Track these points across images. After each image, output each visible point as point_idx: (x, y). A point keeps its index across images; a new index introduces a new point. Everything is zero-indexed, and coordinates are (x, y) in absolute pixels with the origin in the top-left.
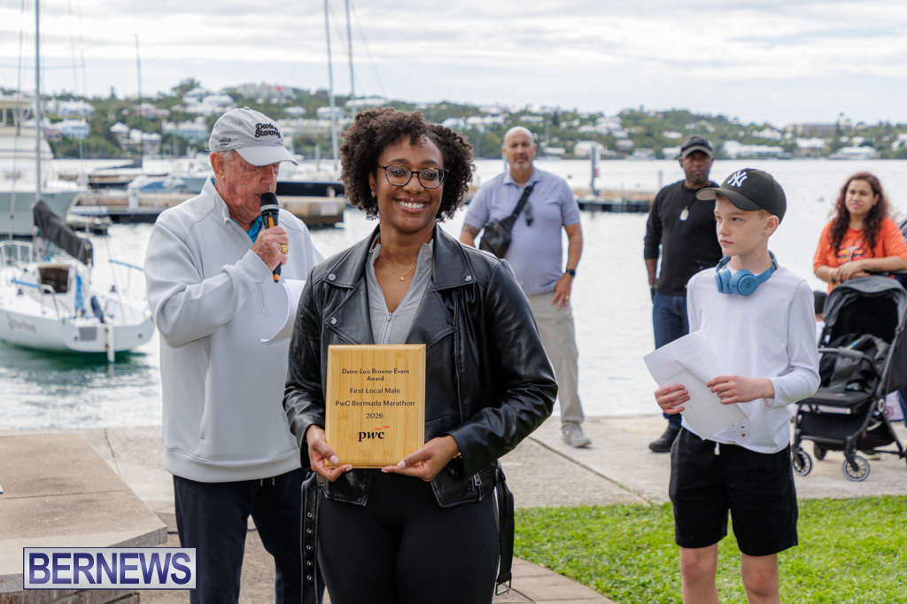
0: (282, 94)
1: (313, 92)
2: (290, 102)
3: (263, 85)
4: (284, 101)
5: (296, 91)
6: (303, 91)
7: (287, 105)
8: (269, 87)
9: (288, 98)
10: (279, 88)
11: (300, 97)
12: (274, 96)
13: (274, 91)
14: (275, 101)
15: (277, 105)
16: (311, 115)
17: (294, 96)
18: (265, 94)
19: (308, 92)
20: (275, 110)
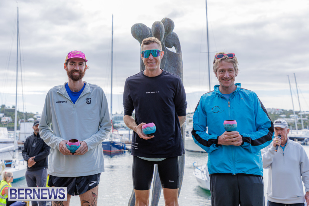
0: (279, 111)
1: (288, 110)
2: (281, 113)
3: (273, 109)
4: (279, 113)
5: (283, 110)
6: (285, 110)
7: (280, 114)
8: (275, 109)
9: (281, 112)
10: (278, 110)
11: (284, 112)
12: (276, 112)
13: (276, 110)
14: (277, 113)
15: (277, 114)
16: (288, 117)
17: (282, 112)
18: (274, 111)
19: (286, 110)
20: (277, 116)
